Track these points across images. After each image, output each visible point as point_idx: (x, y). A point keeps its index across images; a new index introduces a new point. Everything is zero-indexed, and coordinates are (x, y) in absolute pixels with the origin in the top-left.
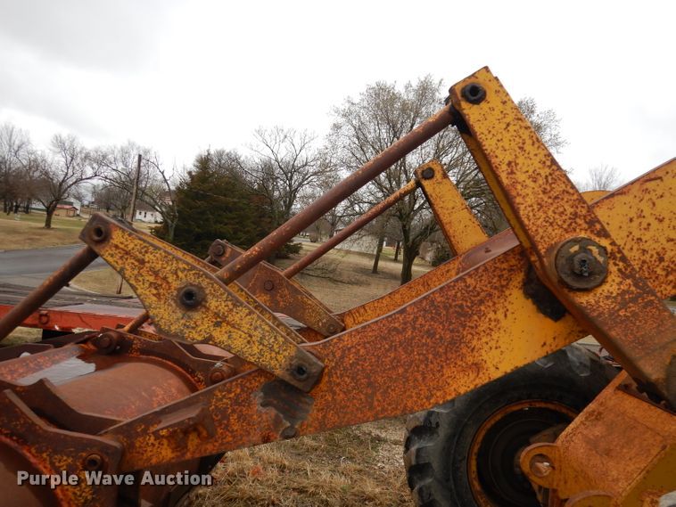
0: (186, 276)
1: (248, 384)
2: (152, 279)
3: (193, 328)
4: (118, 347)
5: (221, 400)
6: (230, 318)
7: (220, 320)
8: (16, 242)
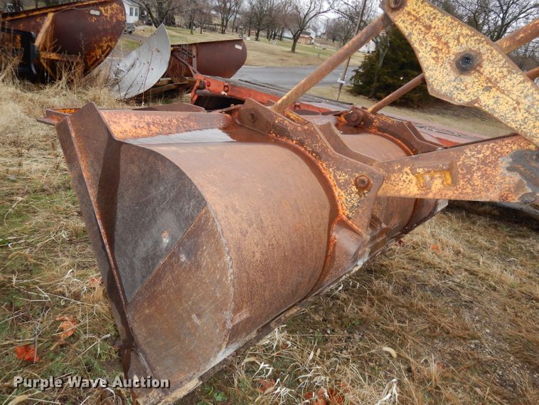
0: (467, 42)
1: (499, 149)
2: (434, 43)
3: (462, 90)
4: (362, 123)
5: (470, 157)
6: (500, 85)
7: (490, 85)
8: (273, 61)
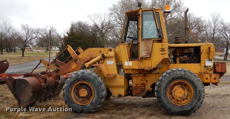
8: (14, 62)
